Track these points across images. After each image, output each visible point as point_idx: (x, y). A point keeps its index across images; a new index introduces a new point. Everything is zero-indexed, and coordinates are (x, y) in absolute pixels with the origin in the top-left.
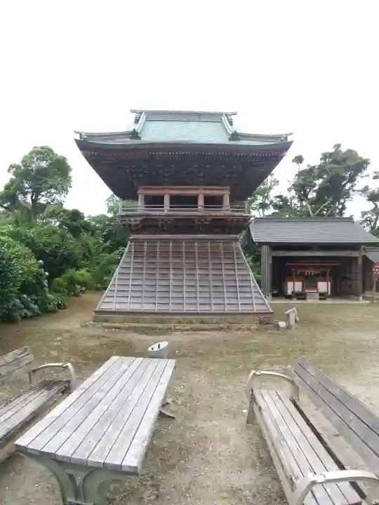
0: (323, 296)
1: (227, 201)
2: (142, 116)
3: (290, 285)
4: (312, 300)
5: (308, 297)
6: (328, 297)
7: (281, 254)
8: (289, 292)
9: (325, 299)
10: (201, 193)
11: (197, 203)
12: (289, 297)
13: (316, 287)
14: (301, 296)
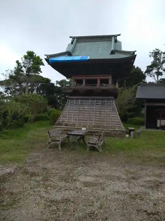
1: (110, 82)
2: (75, 40)
3: (158, 121)
7: (151, 104)
8: (158, 125)
10: (99, 78)
11: (97, 83)
12: (158, 128)
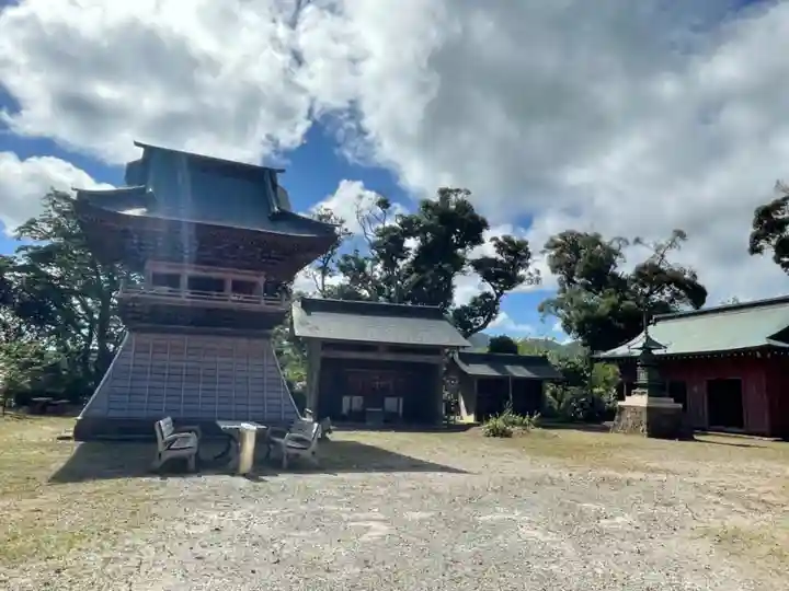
3: (346, 400)
4: (373, 423)
5: (368, 418)
10: (230, 277)
13: (382, 404)
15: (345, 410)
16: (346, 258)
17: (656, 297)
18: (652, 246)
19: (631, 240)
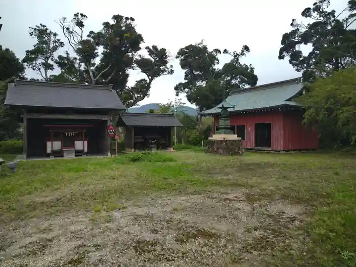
0: (79, 153)
3: (49, 144)
4: (69, 156)
5: (65, 154)
6: (84, 154)
7: (36, 116)
9: (81, 156)
12: (48, 155)
13: (73, 146)
14: (58, 154)
15: (49, 150)
16: (60, 57)
17: (233, 81)
18: (232, 54)
19: (222, 51)
